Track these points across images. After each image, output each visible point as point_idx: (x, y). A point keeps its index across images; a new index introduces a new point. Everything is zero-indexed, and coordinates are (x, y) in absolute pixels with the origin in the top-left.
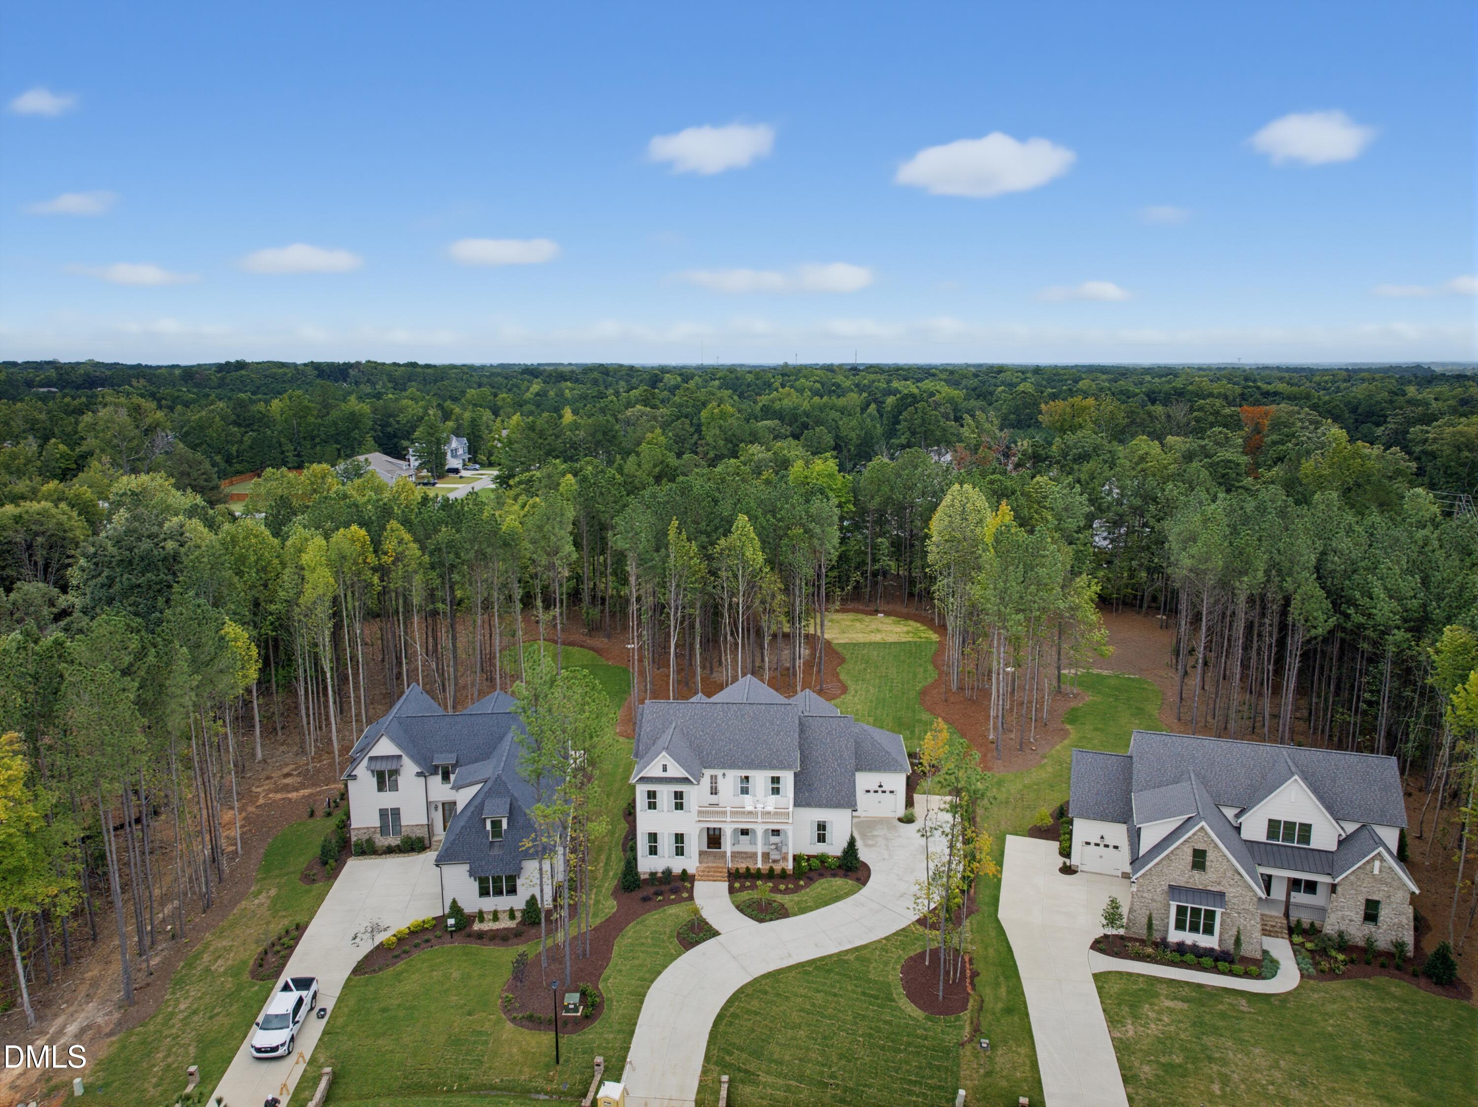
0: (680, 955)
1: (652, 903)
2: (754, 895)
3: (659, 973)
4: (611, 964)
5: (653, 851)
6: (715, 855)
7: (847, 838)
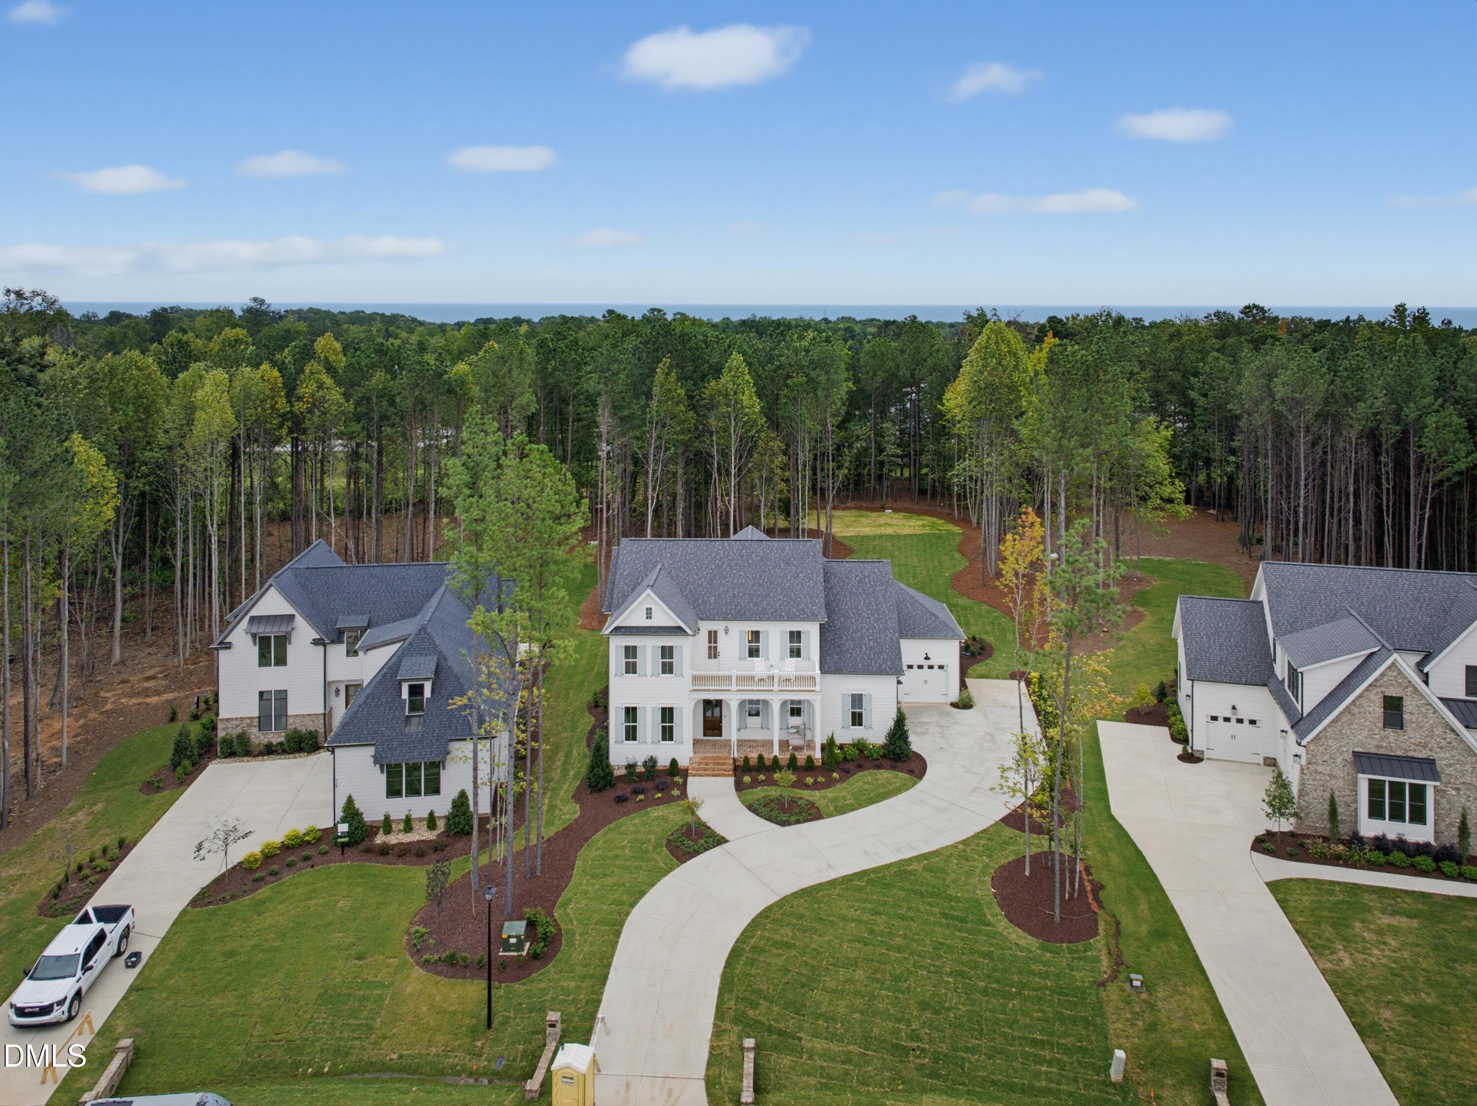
0: (671, 869)
1: (630, 805)
2: (773, 792)
3: (643, 893)
4: (572, 883)
5: (631, 734)
6: (714, 744)
7: (893, 715)
